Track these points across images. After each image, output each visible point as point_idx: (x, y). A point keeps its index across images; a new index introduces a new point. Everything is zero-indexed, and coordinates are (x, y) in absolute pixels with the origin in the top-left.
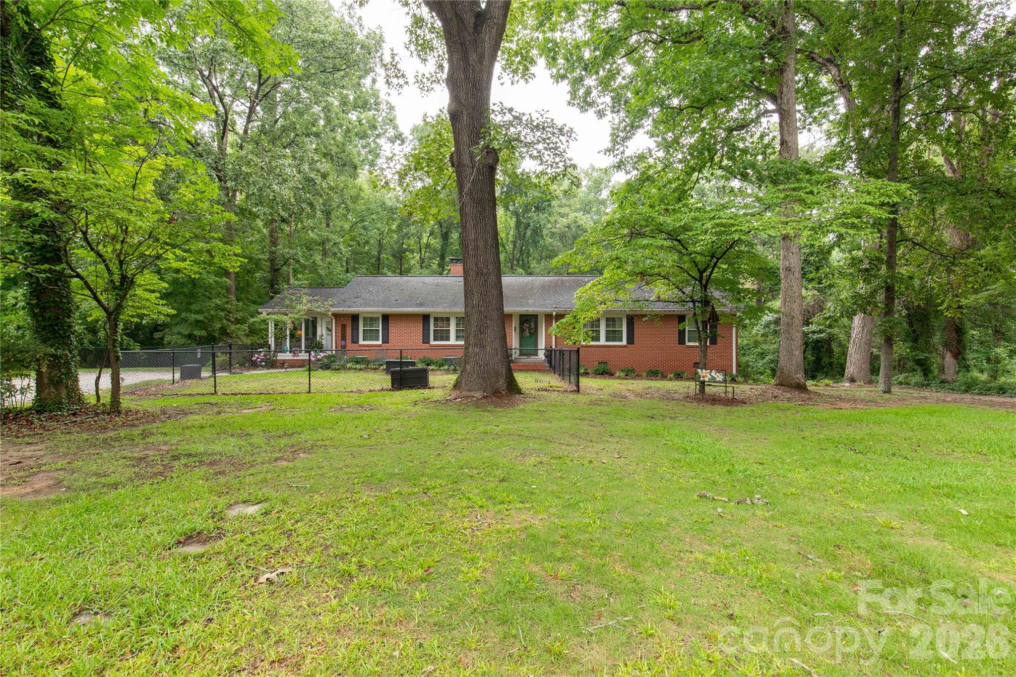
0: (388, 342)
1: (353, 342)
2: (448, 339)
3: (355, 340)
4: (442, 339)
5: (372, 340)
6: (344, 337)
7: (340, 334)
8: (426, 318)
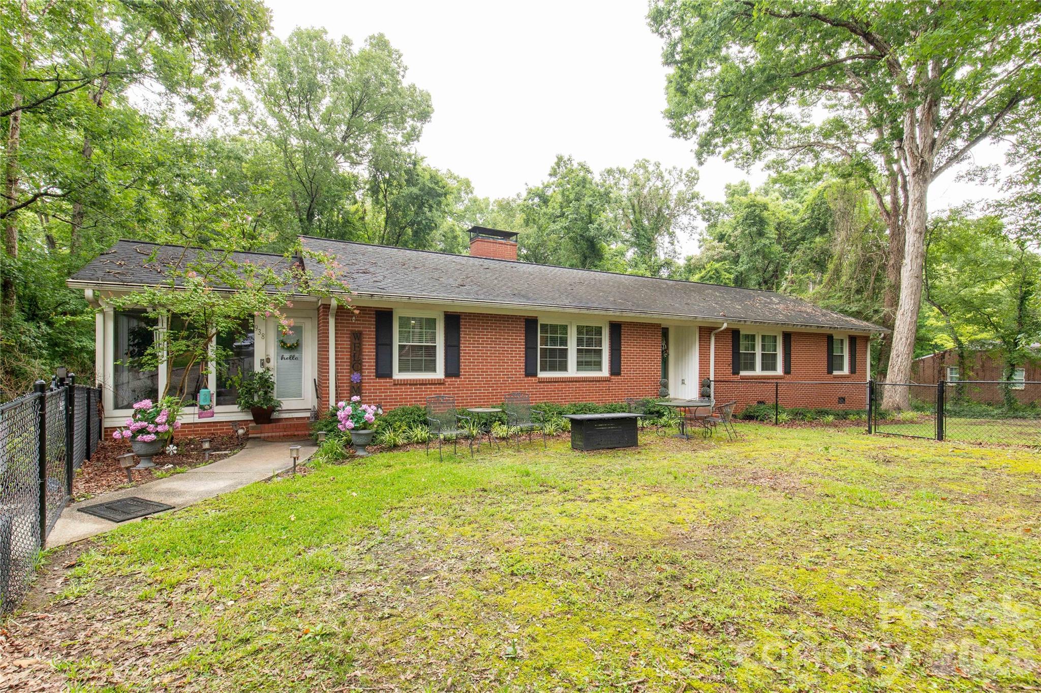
0: (457, 375)
1: (379, 376)
2: (564, 368)
3: (383, 371)
4: (553, 368)
5: (419, 370)
6: (356, 364)
7: (346, 357)
8: (530, 324)
